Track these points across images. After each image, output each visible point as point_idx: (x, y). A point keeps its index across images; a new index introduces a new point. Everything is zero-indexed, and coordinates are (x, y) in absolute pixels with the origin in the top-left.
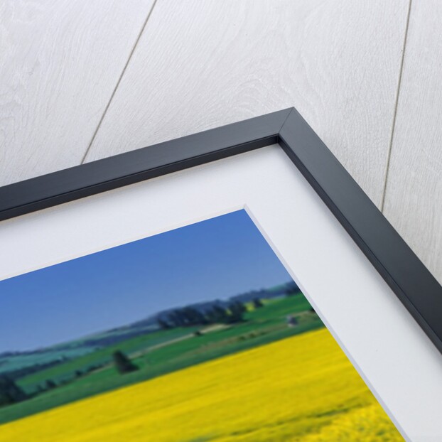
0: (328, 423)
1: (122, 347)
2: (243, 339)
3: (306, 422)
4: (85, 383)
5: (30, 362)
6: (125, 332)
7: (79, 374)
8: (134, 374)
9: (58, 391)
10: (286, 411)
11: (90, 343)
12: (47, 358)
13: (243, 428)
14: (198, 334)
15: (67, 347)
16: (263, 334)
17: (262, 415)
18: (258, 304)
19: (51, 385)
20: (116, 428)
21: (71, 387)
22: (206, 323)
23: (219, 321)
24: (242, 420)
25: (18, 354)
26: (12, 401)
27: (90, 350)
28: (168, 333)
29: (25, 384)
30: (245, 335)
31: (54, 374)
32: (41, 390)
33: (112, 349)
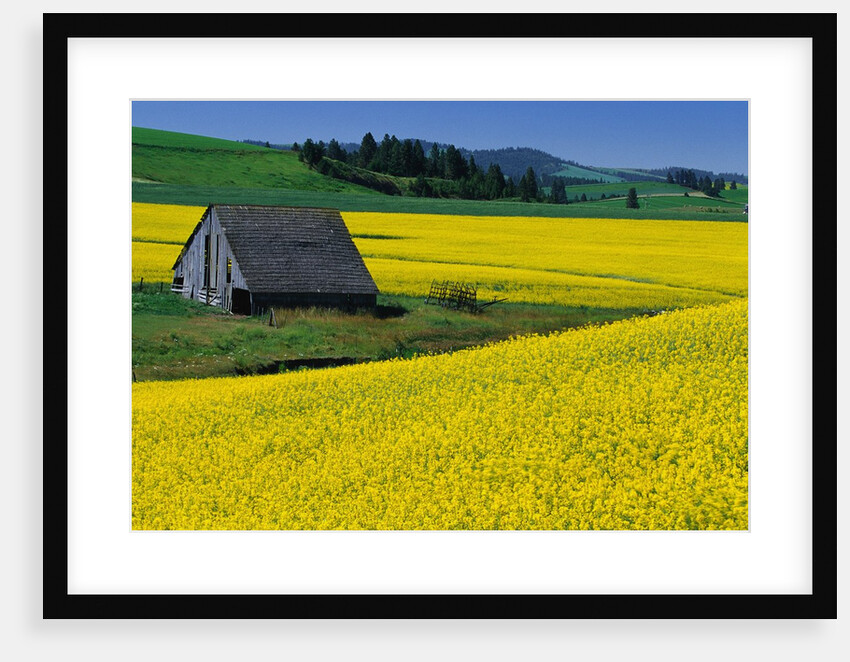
0: (726, 302)
1: (637, 186)
2: (711, 211)
3: (714, 295)
4: (603, 206)
5: (579, 174)
6: (645, 175)
7: (604, 197)
8: (635, 210)
9: (586, 205)
10: (707, 281)
11: (621, 175)
12: (591, 176)
13: (675, 283)
14: (686, 195)
15: (606, 172)
16: (724, 212)
17: (691, 277)
18: (734, 187)
19: (584, 199)
20: (605, 249)
21: (594, 205)
22: (696, 188)
23: (703, 191)
24: (678, 276)
25: (577, 165)
26: (557, 201)
27: (619, 180)
28: (669, 185)
29: (571, 191)
30: (714, 209)
31: (589, 190)
32: (577, 201)
33: (631, 186)
